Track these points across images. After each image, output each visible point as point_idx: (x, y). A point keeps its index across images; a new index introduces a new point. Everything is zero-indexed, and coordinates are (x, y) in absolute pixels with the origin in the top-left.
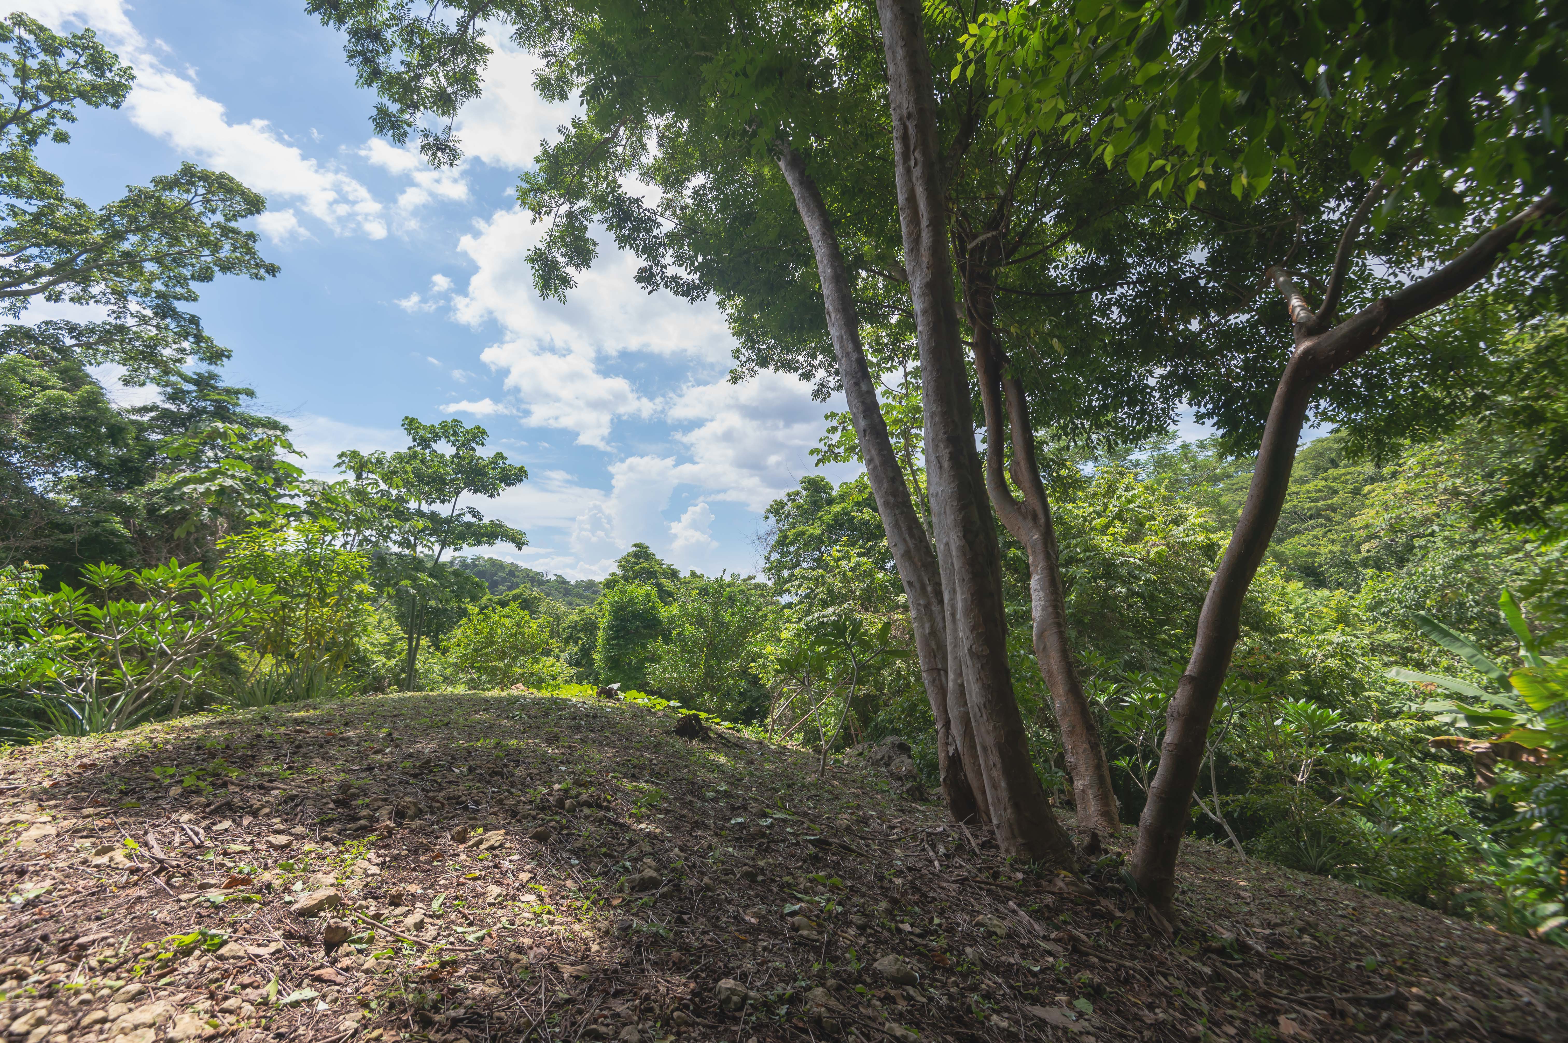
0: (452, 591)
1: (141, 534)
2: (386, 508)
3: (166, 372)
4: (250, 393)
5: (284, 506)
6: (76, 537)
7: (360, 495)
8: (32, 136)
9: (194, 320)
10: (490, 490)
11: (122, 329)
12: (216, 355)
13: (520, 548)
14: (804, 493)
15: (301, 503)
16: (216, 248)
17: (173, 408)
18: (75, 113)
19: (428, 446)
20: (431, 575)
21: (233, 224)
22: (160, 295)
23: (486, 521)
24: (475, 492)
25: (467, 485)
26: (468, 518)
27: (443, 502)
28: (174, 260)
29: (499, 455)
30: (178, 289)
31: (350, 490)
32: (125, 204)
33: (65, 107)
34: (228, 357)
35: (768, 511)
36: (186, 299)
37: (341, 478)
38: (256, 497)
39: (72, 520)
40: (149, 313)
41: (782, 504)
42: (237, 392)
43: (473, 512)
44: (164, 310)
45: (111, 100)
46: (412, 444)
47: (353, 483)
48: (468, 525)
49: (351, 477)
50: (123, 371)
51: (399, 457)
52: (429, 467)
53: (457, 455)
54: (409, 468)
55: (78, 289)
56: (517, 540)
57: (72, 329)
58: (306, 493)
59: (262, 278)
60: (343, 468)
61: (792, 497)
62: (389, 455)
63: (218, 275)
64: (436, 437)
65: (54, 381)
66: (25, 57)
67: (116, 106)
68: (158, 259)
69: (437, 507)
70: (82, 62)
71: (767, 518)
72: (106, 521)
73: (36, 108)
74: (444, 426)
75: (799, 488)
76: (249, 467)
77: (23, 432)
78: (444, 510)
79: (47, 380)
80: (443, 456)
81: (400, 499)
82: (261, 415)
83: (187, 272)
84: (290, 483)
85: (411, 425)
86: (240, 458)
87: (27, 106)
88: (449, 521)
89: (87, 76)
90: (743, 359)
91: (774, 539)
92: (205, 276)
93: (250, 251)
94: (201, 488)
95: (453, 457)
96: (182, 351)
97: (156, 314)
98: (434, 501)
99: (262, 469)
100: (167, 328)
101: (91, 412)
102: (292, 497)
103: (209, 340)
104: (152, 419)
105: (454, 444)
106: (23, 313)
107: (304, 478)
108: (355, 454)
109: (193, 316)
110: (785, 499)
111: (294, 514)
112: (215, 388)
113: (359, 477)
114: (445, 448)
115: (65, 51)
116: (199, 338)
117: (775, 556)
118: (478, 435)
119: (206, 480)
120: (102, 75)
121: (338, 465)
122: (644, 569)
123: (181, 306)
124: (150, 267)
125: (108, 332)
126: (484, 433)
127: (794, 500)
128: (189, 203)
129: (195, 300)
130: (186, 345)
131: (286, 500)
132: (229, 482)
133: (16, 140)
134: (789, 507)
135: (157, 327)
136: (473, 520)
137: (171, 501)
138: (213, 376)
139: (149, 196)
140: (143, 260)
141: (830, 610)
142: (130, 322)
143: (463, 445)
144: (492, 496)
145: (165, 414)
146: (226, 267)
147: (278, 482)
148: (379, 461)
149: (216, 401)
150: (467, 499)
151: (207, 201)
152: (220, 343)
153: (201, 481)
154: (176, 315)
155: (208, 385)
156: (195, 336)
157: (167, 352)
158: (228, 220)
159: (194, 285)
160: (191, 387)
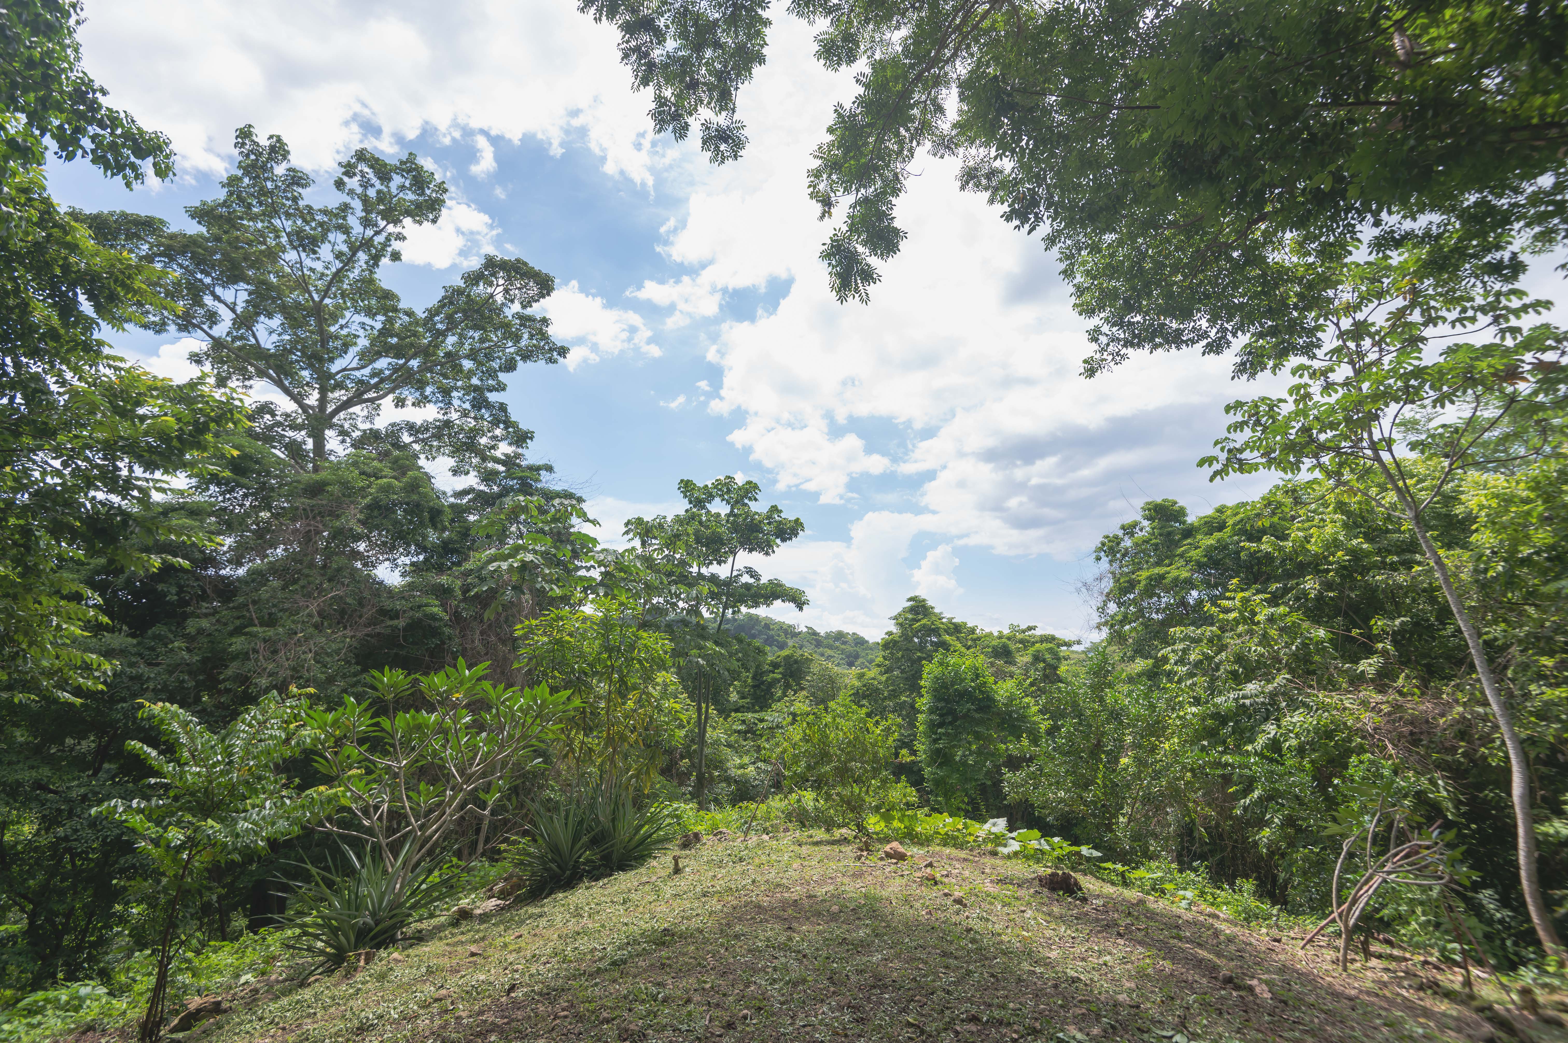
0: (738, 660)
1: (457, 617)
2: (669, 574)
3: (484, 459)
4: (549, 469)
5: (582, 579)
6: (401, 623)
7: (648, 561)
8: (375, 259)
9: (503, 407)
10: (766, 548)
11: (448, 424)
12: (521, 438)
13: (801, 609)
14: (1146, 523)
15: (596, 574)
16: (517, 338)
17: (486, 489)
18: (405, 232)
19: (704, 507)
20: (717, 643)
21: (529, 311)
22: (476, 389)
23: (764, 580)
24: (751, 551)
25: (742, 545)
26: (746, 579)
27: (719, 563)
28: (486, 355)
29: (774, 509)
30: (491, 382)
31: (638, 557)
32: (442, 304)
33: (398, 229)
34: (531, 438)
35: (1099, 550)
36: (497, 390)
37: (629, 546)
38: (556, 572)
39: (398, 605)
40: (467, 406)
41: (1117, 540)
42: (538, 469)
43: (751, 572)
44: (480, 403)
45: (431, 216)
46: (688, 506)
47: (640, 551)
48: (747, 586)
49: (637, 543)
50: (451, 462)
51: (678, 520)
52: (707, 527)
53: (731, 514)
54: (690, 530)
55: (417, 394)
56: (798, 600)
57: (411, 428)
58: (600, 563)
59: (555, 362)
60: (631, 535)
61: (1129, 529)
62: (669, 519)
63: (520, 364)
64: (710, 497)
65: (387, 471)
66: (366, 188)
67: (434, 221)
68: (472, 355)
69: (714, 569)
70: (407, 184)
71: (1098, 559)
72: (427, 605)
73: (377, 233)
74: (718, 485)
75: (1138, 517)
76: (549, 540)
77: (359, 521)
78: (723, 571)
79: (381, 470)
80: (718, 515)
81: (683, 563)
82: (558, 488)
83: (495, 365)
84: (586, 554)
85: (687, 487)
86: (542, 531)
87: (369, 233)
88: (729, 582)
89: (410, 196)
90: (1103, 340)
91: (1108, 584)
92: (510, 366)
93: (544, 337)
94: (505, 566)
95: (728, 515)
96: (494, 438)
97: (473, 406)
98: (711, 563)
99: (561, 542)
100: (482, 418)
101: (415, 497)
102: (588, 569)
103: (515, 425)
104: (470, 501)
105: (728, 502)
106: (377, 419)
107: (598, 548)
108: (639, 521)
109: (502, 404)
110: (1120, 533)
111: (589, 587)
112: (519, 466)
113: (643, 544)
114: (719, 507)
115: (394, 176)
116: (508, 424)
117: (1112, 607)
118: (750, 490)
119: (510, 556)
120: (423, 194)
121: (627, 533)
122: (924, 626)
123: (493, 397)
124: (467, 364)
125: (438, 427)
126: (756, 487)
127: (1132, 534)
128: (492, 296)
129: (504, 389)
130: (498, 432)
131: (582, 573)
132: (529, 557)
133: (365, 266)
134: (1128, 543)
135: (475, 418)
136: (752, 581)
137: (482, 580)
138: (518, 456)
139: (459, 292)
140: (460, 358)
141: (1251, 687)
142: (454, 416)
143: (737, 502)
144: (767, 554)
145: (480, 494)
146: (527, 355)
147: (575, 555)
148: (661, 526)
149: (520, 478)
150: (744, 559)
151: (506, 291)
152: (523, 426)
153: (505, 558)
154: (488, 405)
155: (515, 464)
156: (505, 422)
157: (483, 441)
158: (524, 307)
159: (503, 377)
160: (501, 468)
